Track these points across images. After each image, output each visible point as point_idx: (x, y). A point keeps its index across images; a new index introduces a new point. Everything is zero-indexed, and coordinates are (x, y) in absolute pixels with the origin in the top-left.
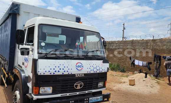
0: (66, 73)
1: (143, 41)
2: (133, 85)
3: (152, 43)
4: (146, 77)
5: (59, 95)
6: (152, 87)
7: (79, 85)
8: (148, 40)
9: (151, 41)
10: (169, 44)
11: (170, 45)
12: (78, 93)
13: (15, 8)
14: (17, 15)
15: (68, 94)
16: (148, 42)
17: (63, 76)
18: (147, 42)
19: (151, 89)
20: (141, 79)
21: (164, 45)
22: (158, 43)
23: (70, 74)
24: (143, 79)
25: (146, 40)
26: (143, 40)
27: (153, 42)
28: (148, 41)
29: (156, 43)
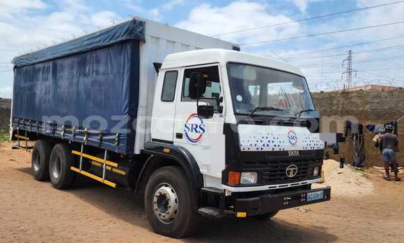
0: (277, 149)
1: (323, 94)
2: (322, 183)
3: (340, 99)
4: (342, 167)
5: (266, 188)
6: (358, 184)
7: (291, 171)
8: (333, 93)
9: (338, 95)
10: (376, 101)
11: (378, 103)
12: (289, 185)
13: (139, 30)
14: (141, 42)
15: (277, 186)
16: (334, 98)
17: (273, 153)
18: (331, 97)
19: (358, 187)
20: (332, 170)
21: (367, 103)
22: (354, 100)
23: (282, 150)
24: (337, 170)
25: (328, 93)
26: (322, 92)
27: (344, 97)
28: (333, 95)
29: (351, 98)
